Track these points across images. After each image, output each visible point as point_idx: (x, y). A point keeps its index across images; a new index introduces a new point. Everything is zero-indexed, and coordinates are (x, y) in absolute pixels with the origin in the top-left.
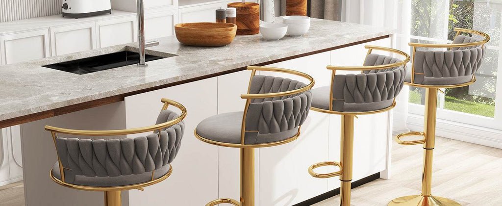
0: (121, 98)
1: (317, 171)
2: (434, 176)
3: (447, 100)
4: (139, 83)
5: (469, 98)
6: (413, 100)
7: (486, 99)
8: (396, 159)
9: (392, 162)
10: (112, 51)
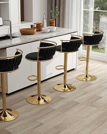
0: (5, 48)
1: (58, 68)
2: (89, 69)
3: (92, 49)
4: (10, 44)
5: (98, 48)
6: (83, 49)
7: (103, 49)
8: (79, 65)
9: (78, 65)
10: (3, 36)
